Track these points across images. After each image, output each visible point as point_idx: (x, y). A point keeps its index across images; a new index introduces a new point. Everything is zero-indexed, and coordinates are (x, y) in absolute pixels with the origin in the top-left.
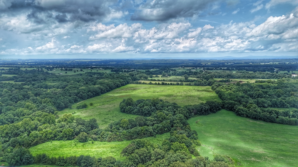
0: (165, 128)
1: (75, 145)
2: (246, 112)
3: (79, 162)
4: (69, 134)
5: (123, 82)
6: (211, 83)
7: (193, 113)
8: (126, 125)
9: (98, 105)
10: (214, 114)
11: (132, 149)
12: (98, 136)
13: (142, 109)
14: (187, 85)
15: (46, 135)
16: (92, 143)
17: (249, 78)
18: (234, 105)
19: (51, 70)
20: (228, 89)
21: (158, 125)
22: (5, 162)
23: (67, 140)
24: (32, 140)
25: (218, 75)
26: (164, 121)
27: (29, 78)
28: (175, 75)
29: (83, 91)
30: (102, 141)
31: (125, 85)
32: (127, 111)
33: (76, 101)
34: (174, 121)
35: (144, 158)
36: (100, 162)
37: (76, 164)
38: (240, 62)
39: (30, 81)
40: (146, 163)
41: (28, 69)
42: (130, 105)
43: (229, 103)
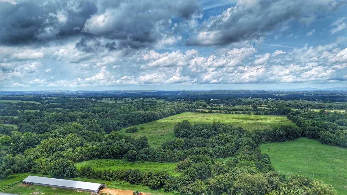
0: (229, 151)
1: (123, 164)
2: (335, 140)
3: (127, 176)
4: (116, 152)
5: (178, 109)
6: (286, 111)
7: (264, 139)
8: (181, 145)
9: (150, 129)
10: (291, 142)
11: (188, 164)
12: (149, 155)
13: (201, 132)
14: (256, 114)
15: (92, 152)
16: (142, 163)
17: (337, 108)
18: (318, 131)
19: (100, 100)
20: (309, 117)
21: (220, 147)
22: (47, 174)
23: (114, 159)
24: (76, 155)
25: (295, 105)
26: (227, 144)
27: (77, 105)
28: (240, 105)
29: (134, 116)
30: (153, 162)
31: (181, 113)
32: (182, 135)
33: (125, 125)
34: (239, 143)
35: (202, 173)
36: (150, 176)
37: (123, 178)
38: (324, 93)
39: (78, 108)
40: (205, 180)
41: (76, 98)
42: (186, 129)
43: (310, 129)
